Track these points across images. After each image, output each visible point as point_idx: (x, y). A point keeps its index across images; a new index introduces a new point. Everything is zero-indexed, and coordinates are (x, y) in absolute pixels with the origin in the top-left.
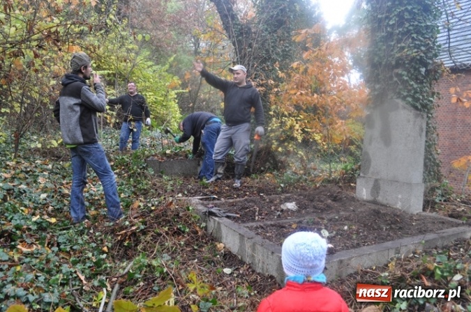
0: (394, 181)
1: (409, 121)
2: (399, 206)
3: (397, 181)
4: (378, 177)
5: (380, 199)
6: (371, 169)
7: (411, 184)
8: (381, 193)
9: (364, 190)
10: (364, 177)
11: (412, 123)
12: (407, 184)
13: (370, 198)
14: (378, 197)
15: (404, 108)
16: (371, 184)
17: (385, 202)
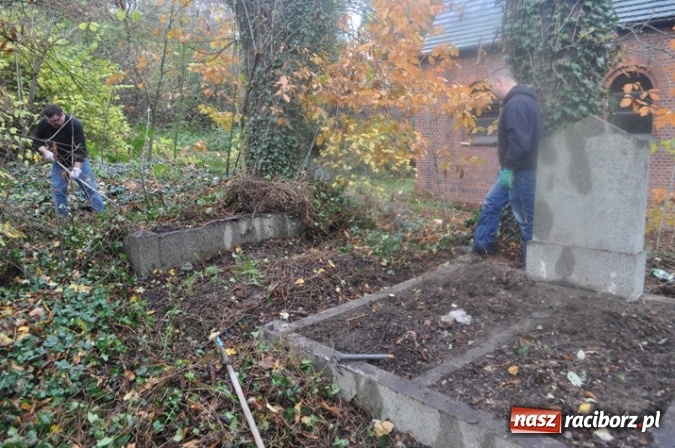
0: (602, 250)
1: (626, 154)
2: (612, 289)
3: (605, 251)
4: (570, 243)
5: (574, 278)
6: (554, 231)
7: (632, 255)
8: (576, 268)
9: (543, 264)
10: (541, 243)
11: (631, 156)
12: (627, 254)
13: (555, 277)
14: (570, 275)
15: (616, 131)
16: (556, 254)
17: (584, 283)
